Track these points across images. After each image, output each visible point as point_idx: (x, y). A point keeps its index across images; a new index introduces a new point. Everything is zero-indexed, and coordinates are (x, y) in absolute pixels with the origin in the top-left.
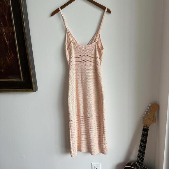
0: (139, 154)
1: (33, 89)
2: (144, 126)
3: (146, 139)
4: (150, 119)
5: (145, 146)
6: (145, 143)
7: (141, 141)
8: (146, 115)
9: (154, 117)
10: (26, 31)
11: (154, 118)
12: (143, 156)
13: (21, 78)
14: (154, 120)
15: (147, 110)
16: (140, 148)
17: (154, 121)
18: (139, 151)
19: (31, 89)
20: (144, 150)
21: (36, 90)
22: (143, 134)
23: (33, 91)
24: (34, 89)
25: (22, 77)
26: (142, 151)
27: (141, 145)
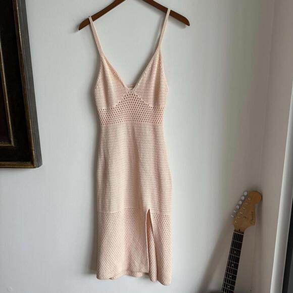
0: (225, 280)
1: (33, 163)
2: (235, 231)
3: (239, 253)
4: (245, 217)
5: (236, 266)
6: (237, 260)
7: (231, 258)
8: (238, 211)
9: (253, 214)
10: (23, 52)
11: (253, 217)
12: (234, 283)
13: (10, 142)
14: (253, 219)
15: (241, 202)
16: (228, 269)
17: (252, 222)
18: (227, 275)
19: (29, 163)
20: (236, 272)
21: (39, 164)
22: (233, 244)
23: (34, 166)
24: (35, 162)
25: (12, 139)
26: (231, 275)
27: (229, 264)
